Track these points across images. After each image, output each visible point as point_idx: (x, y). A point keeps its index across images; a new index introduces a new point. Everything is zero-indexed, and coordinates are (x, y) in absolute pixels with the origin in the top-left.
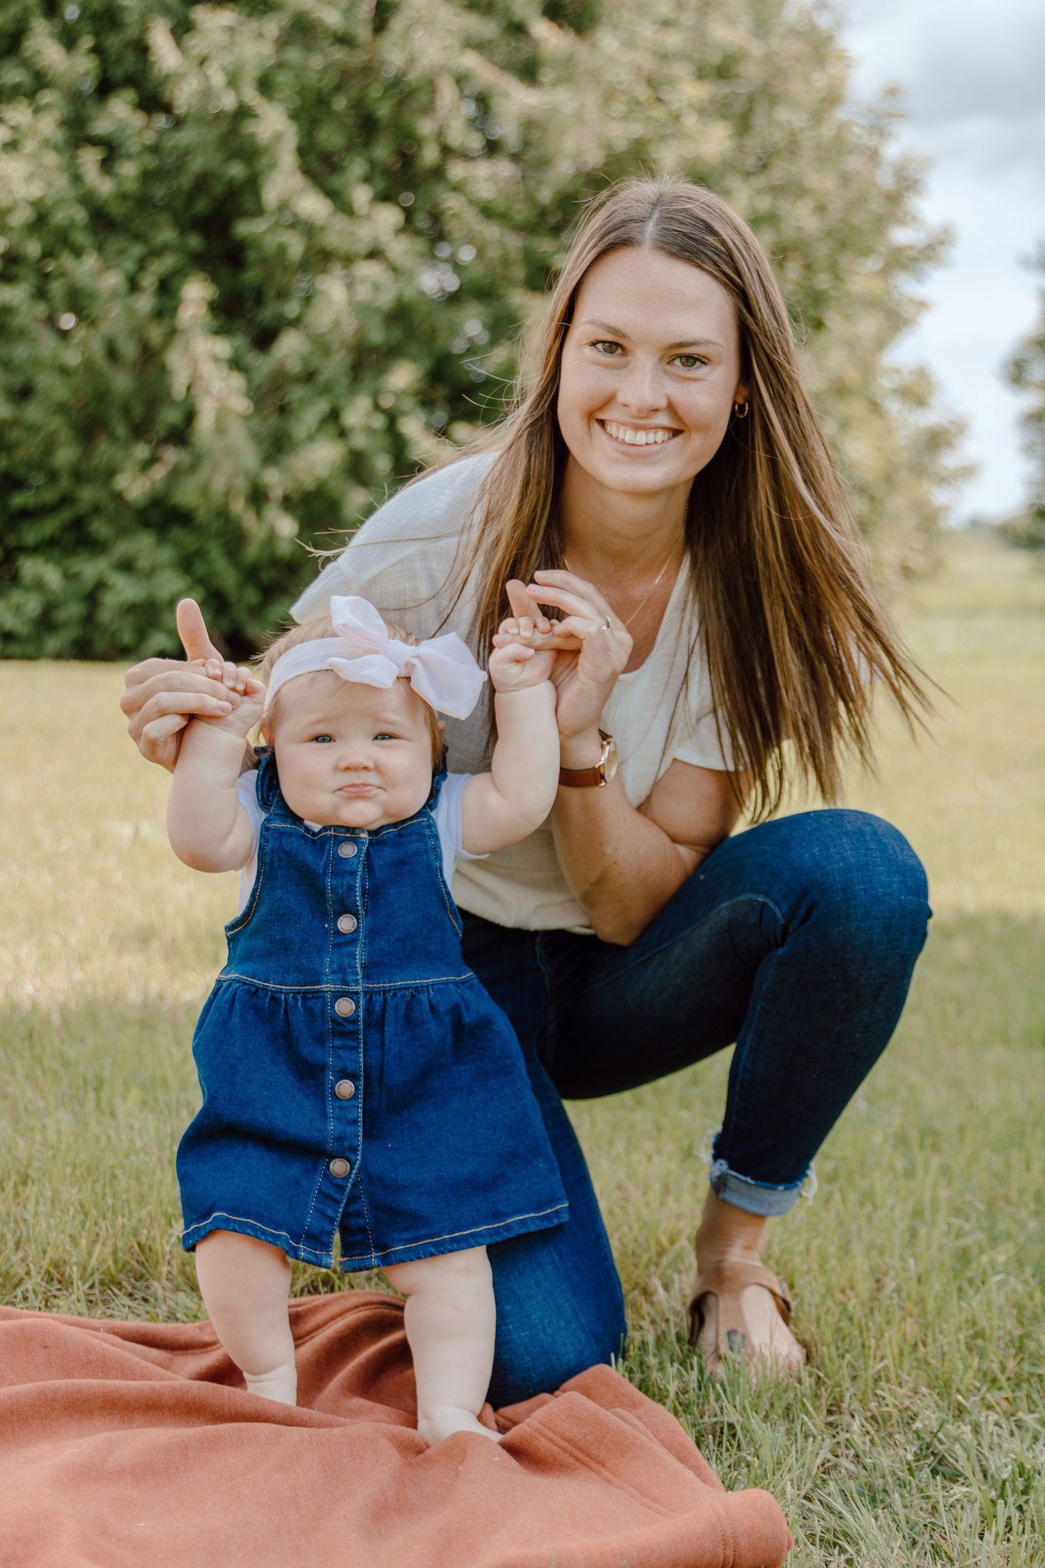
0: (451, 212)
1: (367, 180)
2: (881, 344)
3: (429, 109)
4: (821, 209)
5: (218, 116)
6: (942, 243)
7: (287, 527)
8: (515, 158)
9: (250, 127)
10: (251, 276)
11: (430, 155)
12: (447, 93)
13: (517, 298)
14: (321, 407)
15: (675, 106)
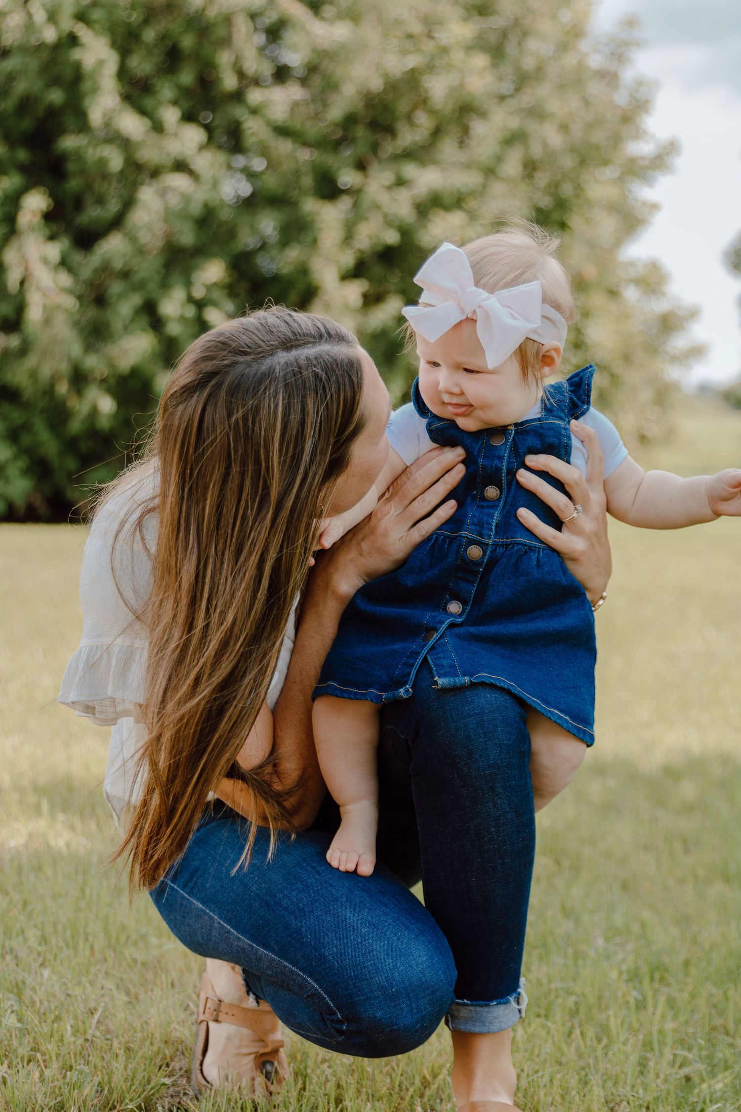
0: (250, 132)
1: (175, 103)
2: (618, 243)
3: (226, 42)
4: (564, 128)
5: (41, 47)
6: (668, 153)
7: (107, 405)
8: (304, 81)
9: (76, 54)
10: (74, 184)
11: (229, 82)
12: (242, 27)
13: (310, 205)
14: (136, 300)
15: (444, 42)
